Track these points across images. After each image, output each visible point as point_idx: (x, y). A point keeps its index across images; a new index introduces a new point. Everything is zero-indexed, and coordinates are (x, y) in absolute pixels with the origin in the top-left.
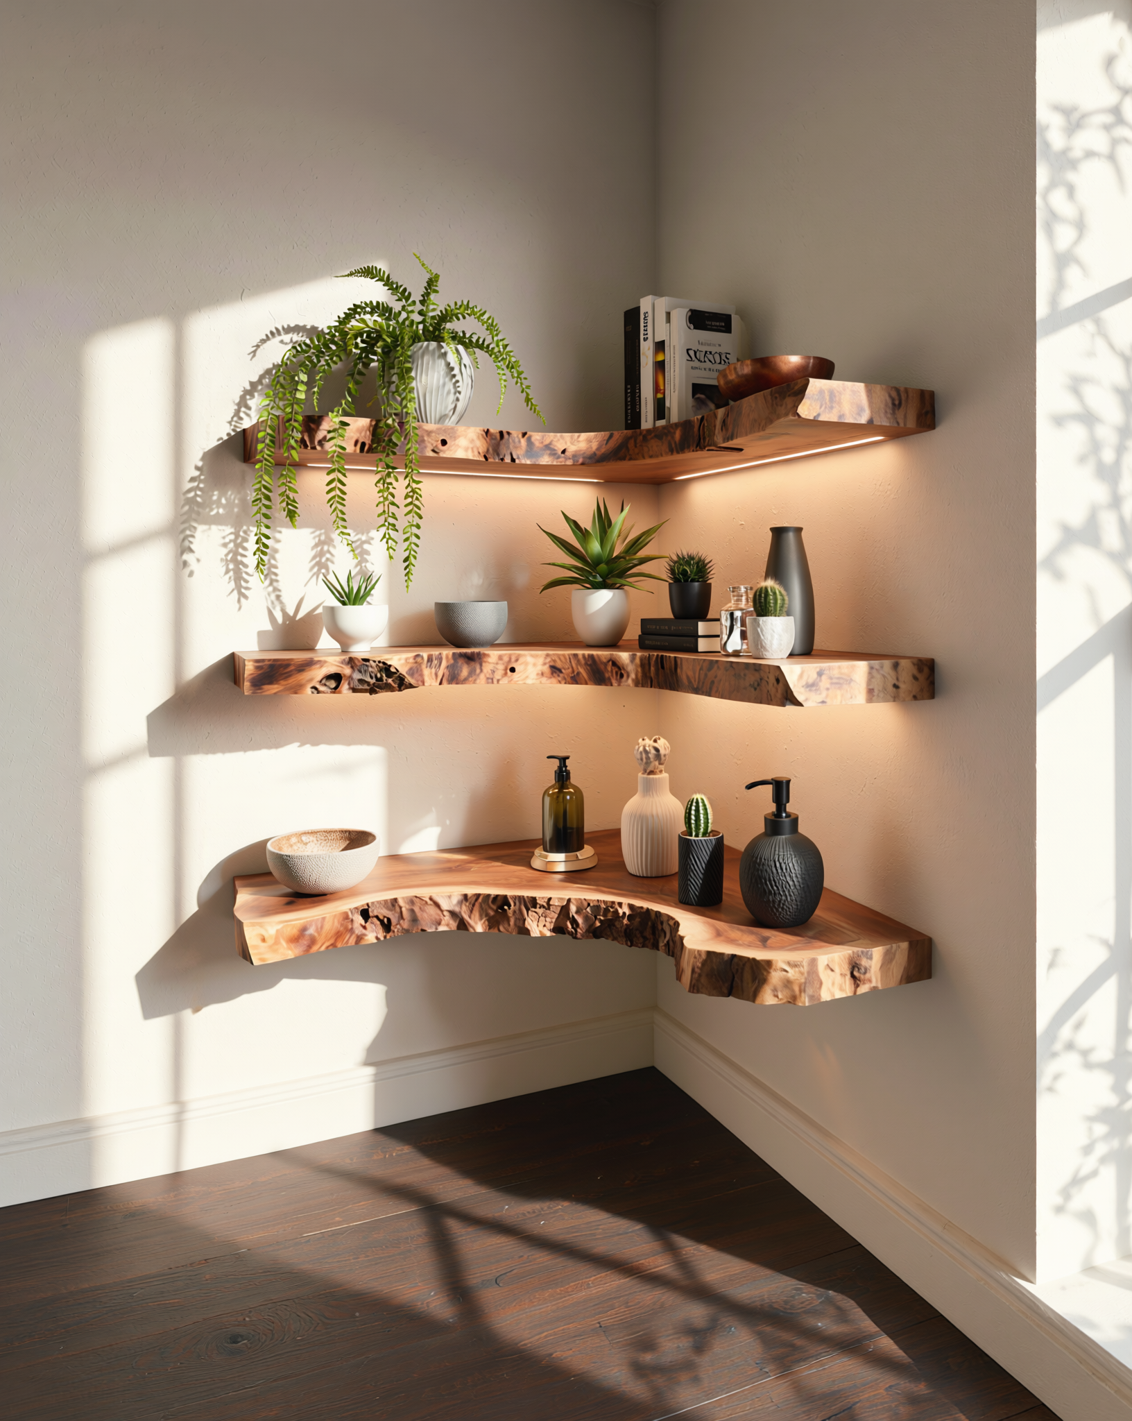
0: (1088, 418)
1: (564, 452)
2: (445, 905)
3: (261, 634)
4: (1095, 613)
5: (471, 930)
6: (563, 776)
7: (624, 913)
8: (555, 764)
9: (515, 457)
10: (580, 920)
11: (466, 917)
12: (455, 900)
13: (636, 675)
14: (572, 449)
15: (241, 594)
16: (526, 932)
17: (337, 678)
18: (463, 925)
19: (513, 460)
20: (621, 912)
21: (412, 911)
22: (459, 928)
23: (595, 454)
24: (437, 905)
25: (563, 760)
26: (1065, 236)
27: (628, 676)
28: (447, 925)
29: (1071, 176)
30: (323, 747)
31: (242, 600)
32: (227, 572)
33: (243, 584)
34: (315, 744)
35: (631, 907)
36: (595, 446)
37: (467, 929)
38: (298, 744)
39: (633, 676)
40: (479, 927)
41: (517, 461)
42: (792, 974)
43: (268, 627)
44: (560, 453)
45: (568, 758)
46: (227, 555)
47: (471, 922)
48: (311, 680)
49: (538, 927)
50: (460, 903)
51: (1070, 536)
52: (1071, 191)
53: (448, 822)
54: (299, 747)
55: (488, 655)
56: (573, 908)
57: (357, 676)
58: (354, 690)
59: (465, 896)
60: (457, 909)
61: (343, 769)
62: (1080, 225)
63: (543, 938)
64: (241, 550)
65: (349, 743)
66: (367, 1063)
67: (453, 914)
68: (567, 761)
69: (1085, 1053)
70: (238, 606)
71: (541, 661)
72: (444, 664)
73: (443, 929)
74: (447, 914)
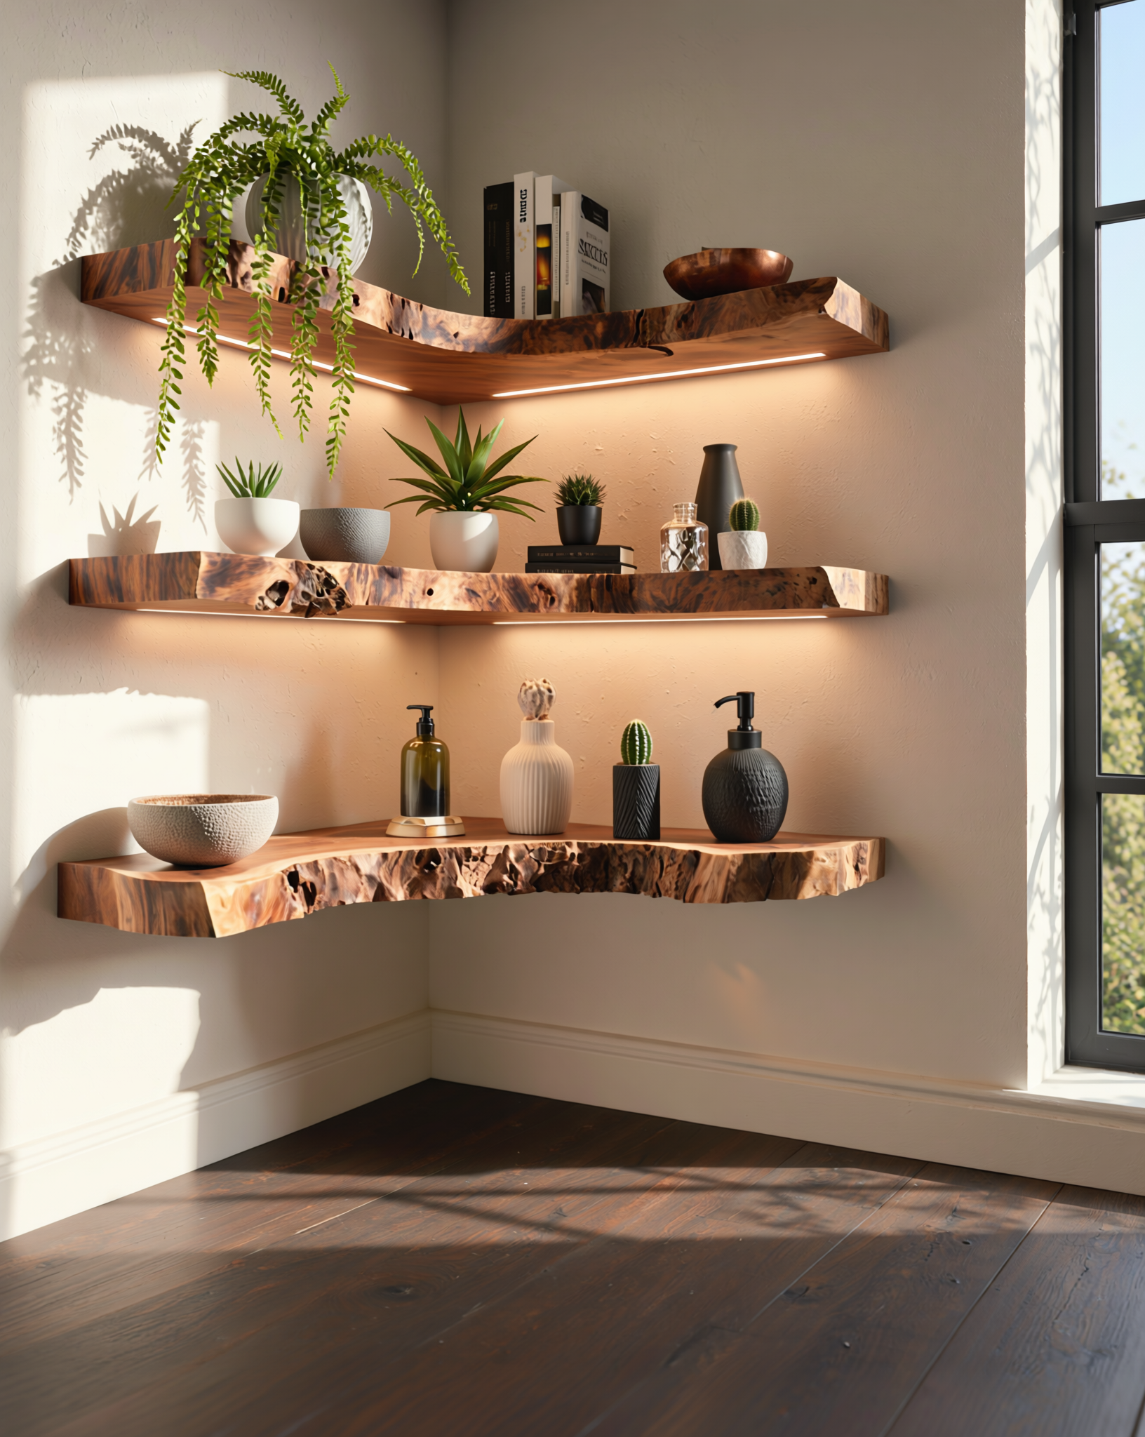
2: (366, 869)
5: (392, 900)
6: (426, 728)
7: (569, 854)
8: (419, 714)
10: (519, 869)
11: (385, 881)
12: (374, 861)
13: (571, 600)
16: (458, 893)
18: (381, 893)
21: (333, 876)
22: (376, 898)
24: (357, 869)
25: (427, 710)
27: (561, 601)
28: (365, 895)
34: (143, 692)
37: (386, 899)
38: (126, 689)
39: (567, 600)
40: (399, 893)
45: (432, 708)
47: (393, 891)
49: (471, 885)
50: (379, 865)
54: (128, 692)
56: (511, 857)
59: (385, 856)
60: (375, 873)
63: (476, 898)
67: (371, 878)
68: (431, 712)
71: (458, 582)
73: (360, 900)
74: (365, 879)
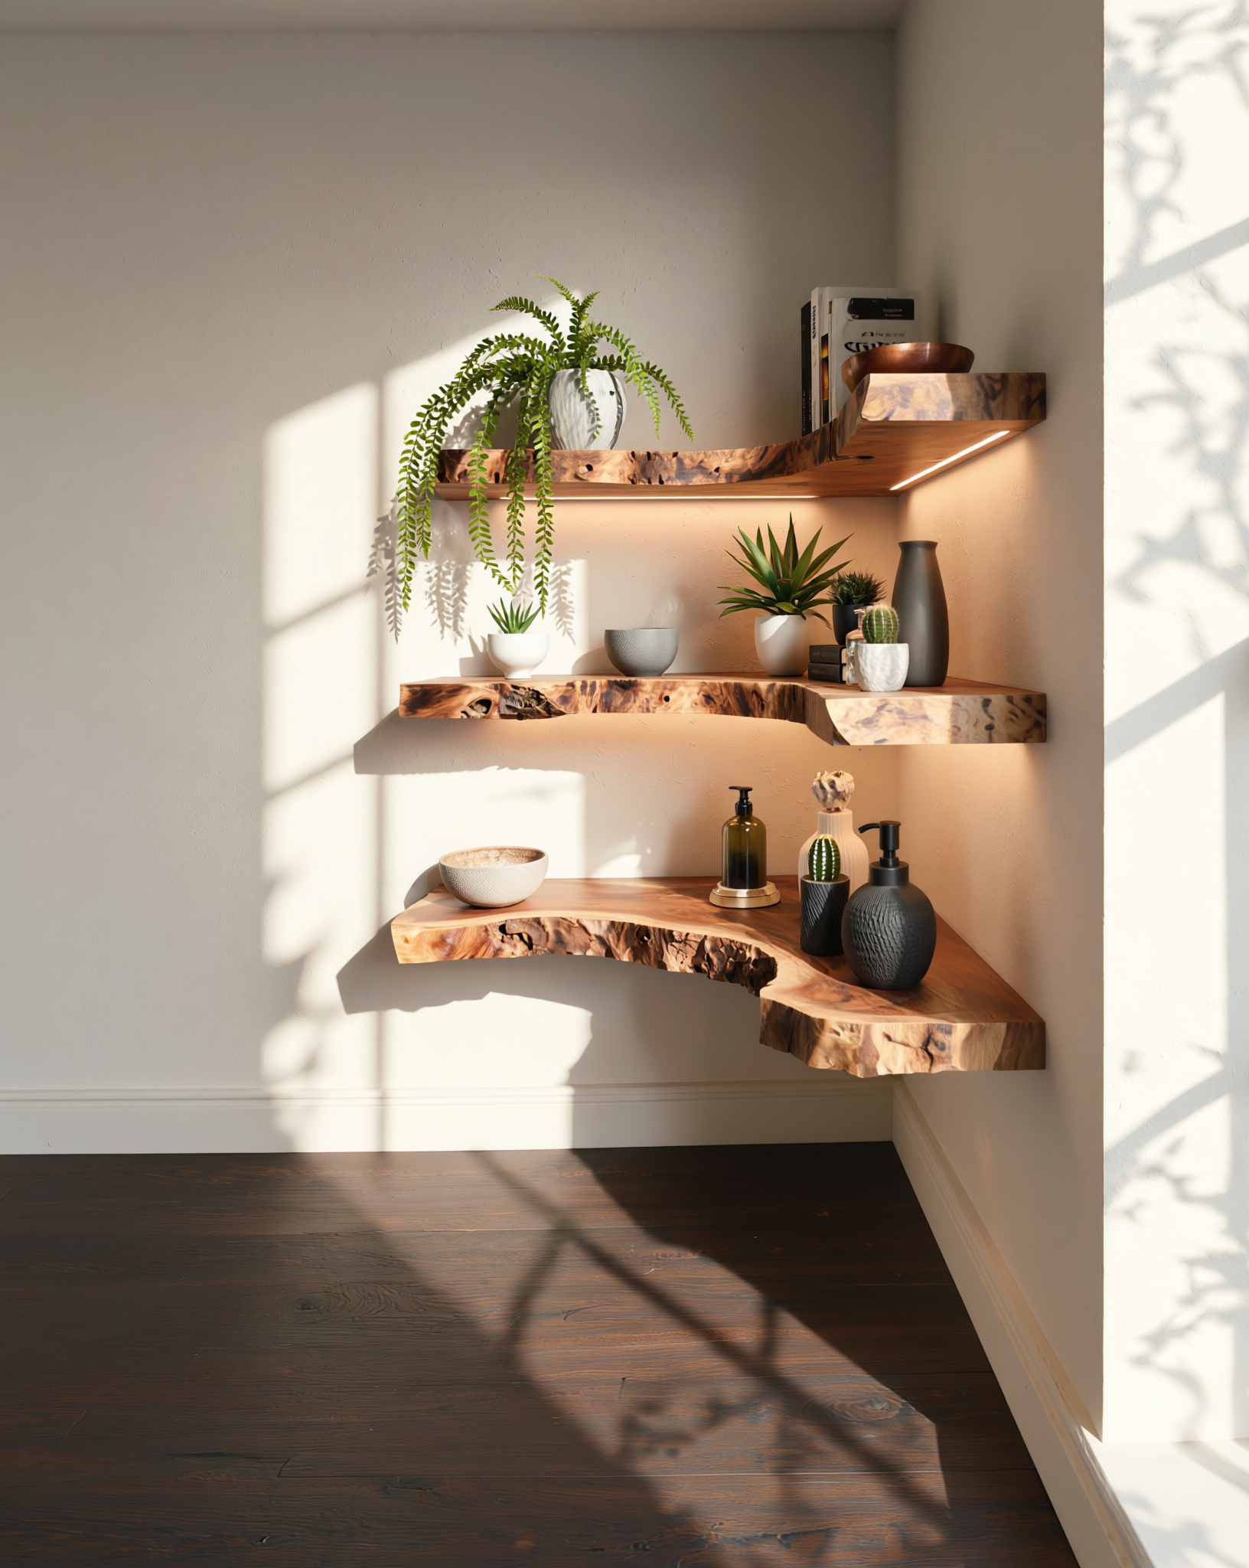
0: (1185, 398)
1: (717, 470)
2: (593, 930)
3: (463, 661)
5: (618, 959)
6: (741, 809)
7: (750, 958)
9: (664, 479)
10: (715, 959)
11: (613, 945)
12: (605, 925)
13: (774, 707)
14: (726, 466)
16: (662, 966)
17: (486, 703)
18: (609, 953)
19: (661, 482)
20: (748, 955)
21: (558, 932)
22: (607, 955)
23: (749, 470)
24: (585, 929)
25: (745, 792)
26: (1151, 179)
27: (768, 706)
28: (595, 950)
29: (1160, 101)
30: (521, 771)
32: (432, 603)
35: (758, 951)
36: (750, 462)
37: (613, 956)
39: (771, 708)
40: (625, 956)
41: (665, 484)
42: (845, 1037)
43: (470, 654)
44: (713, 470)
45: (750, 790)
46: (431, 588)
47: (618, 951)
48: (460, 705)
49: (677, 962)
50: (609, 930)
51: (1152, 551)
52: (1162, 120)
53: (649, 851)
54: (497, 770)
55: (641, 684)
56: (708, 945)
57: (504, 702)
58: (503, 716)
59: (613, 923)
60: (605, 936)
61: (540, 793)
62: (1176, 159)
63: (683, 973)
65: (545, 767)
66: (569, 1083)
67: (600, 938)
69: (1178, 1182)
71: (696, 690)
72: (598, 690)
73: (590, 953)
74: (594, 938)
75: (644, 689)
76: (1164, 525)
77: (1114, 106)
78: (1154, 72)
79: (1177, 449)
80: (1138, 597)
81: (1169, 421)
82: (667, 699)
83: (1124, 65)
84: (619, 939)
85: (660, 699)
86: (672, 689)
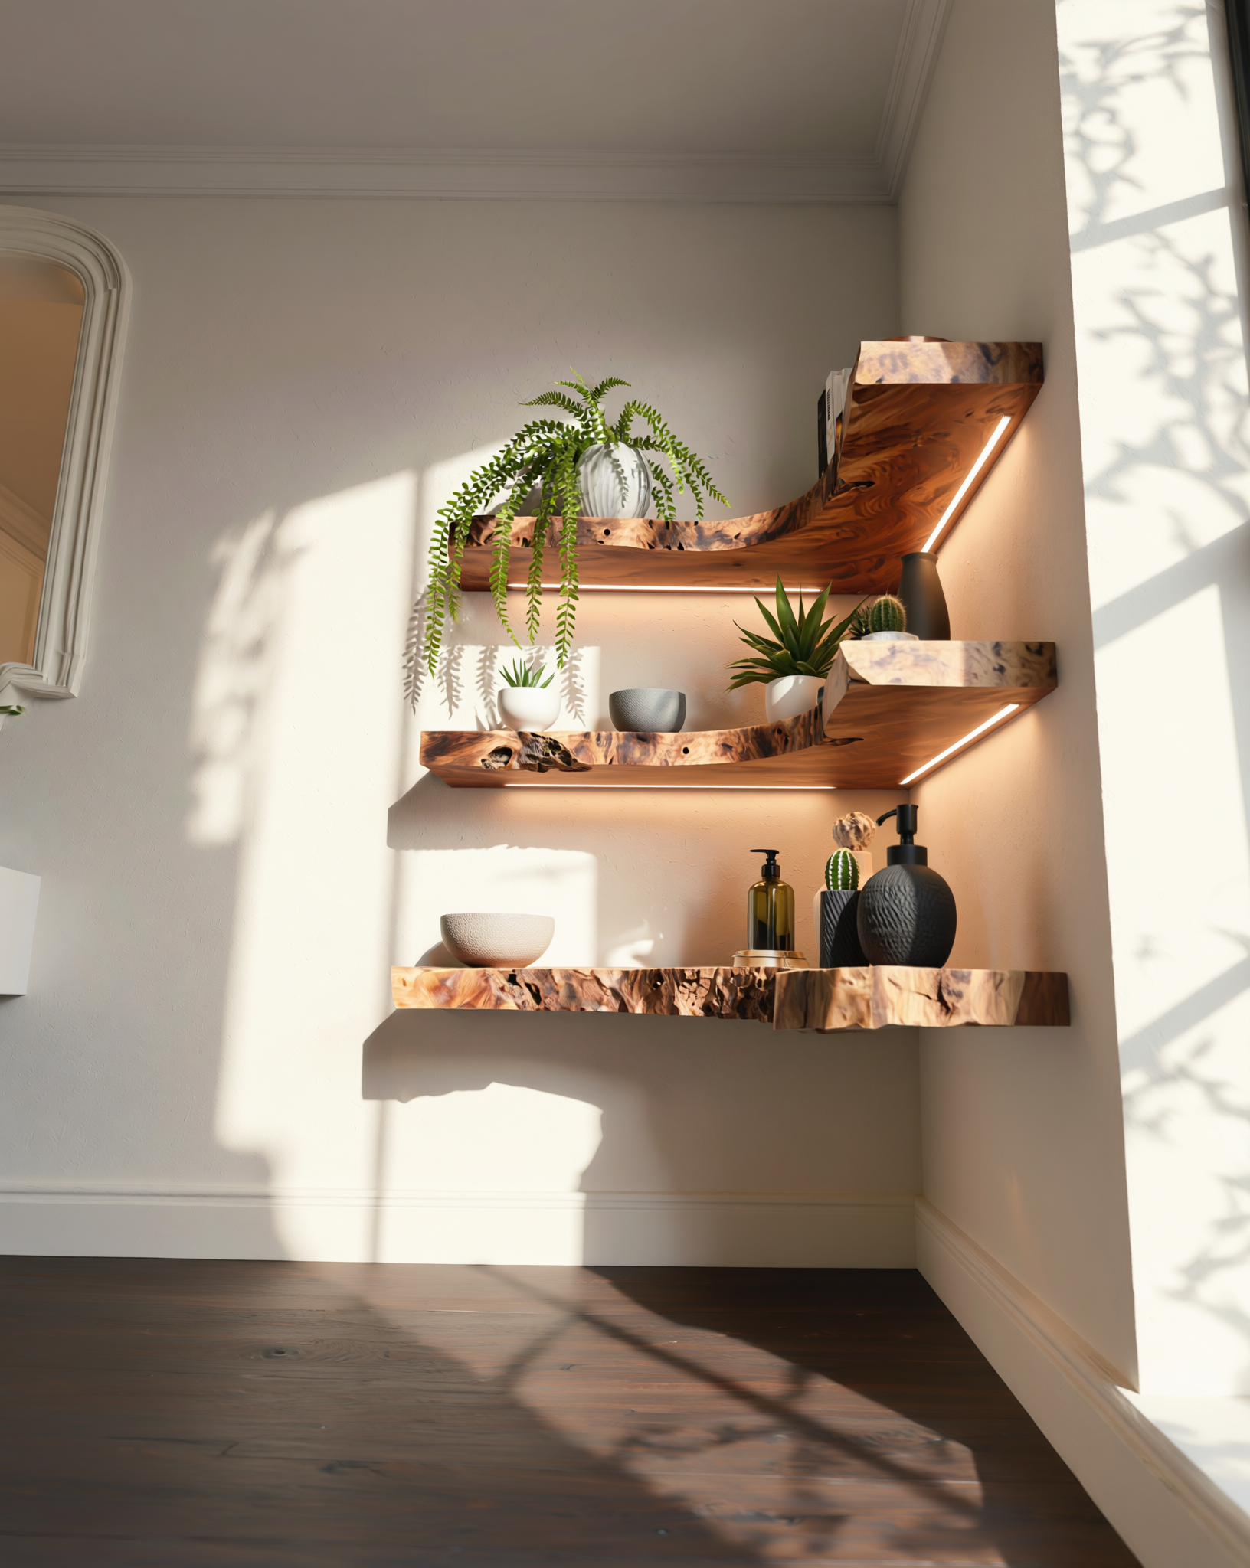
0: (1150, 330)
1: (737, 536)
2: (607, 982)
4: (1183, 538)
5: (630, 1011)
6: (771, 872)
8: (763, 858)
9: (683, 543)
10: (726, 992)
11: (626, 997)
12: (617, 976)
14: (745, 532)
15: (452, 703)
16: (676, 1011)
17: (506, 752)
18: (623, 1007)
19: (681, 547)
20: (758, 978)
21: (570, 987)
22: (620, 1010)
23: (766, 532)
24: (598, 982)
25: (772, 854)
26: (1104, 159)
27: (793, 742)
28: (609, 1006)
29: (1110, 101)
31: (453, 708)
33: (454, 693)
34: (523, 846)
36: (766, 524)
37: (627, 1011)
38: (506, 845)
40: (639, 1008)
41: (685, 550)
44: (732, 537)
45: (778, 852)
47: (633, 1003)
49: (688, 1005)
50: (620, 981)
51: (1128, 456)
52: (1113, 116)
53: (661, 935)
54: (508, 848)
55: (661, 737)
56: (720, 982)
57: (526, 751)
58: (524, 767)
59: (625, 972)
60: (617, 987)
61: (550, 874)
62: (1128, 147)
63: (697, 1016)
64: (453, 665)
66: (580, 1190)
67: (614, 992)
68: (777, 855)
70: (449, 714)
71: (714, 741)
72: (614, 744)
73: (604, 1009)
74: (609, 992)
75: (663, 741)
76: (1140, 435)
77: (1069, 110)
78: (1102, 80)
79: (1148, 372)
80: (1117, 498)
81: (1139, 349)
82: (686, 751)
83: (1072, 77)
84: (632, 988)
85: (678, 751)
86: (691, 741)
